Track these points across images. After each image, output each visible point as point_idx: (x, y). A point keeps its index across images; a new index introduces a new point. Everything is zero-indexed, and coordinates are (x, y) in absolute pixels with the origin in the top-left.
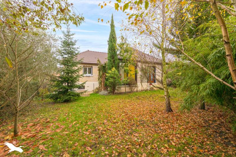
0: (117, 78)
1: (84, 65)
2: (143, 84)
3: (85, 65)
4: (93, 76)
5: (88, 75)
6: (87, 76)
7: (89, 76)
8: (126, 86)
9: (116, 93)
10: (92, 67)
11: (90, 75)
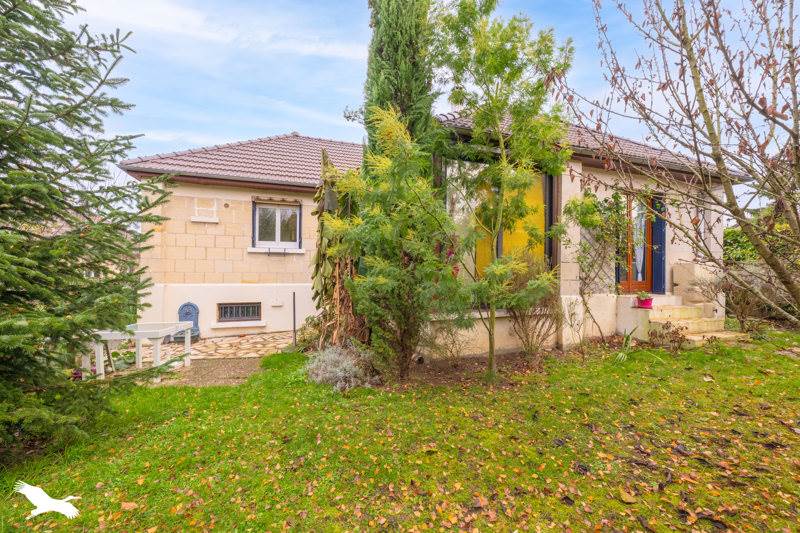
0: (430, 257)
1: (256, 195)
2: (592, 301)
3: (264, 196)
4: (302, 251)
5: (278, 245)
6: (269, 254)
7: (285, 254)
8: (497, 314)
9: (421, 361)
10: (300, 206)
11: (290, 247)
